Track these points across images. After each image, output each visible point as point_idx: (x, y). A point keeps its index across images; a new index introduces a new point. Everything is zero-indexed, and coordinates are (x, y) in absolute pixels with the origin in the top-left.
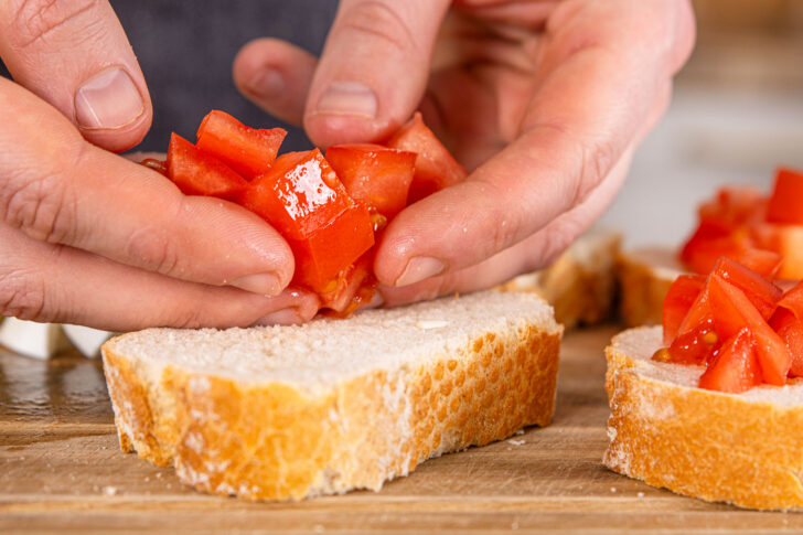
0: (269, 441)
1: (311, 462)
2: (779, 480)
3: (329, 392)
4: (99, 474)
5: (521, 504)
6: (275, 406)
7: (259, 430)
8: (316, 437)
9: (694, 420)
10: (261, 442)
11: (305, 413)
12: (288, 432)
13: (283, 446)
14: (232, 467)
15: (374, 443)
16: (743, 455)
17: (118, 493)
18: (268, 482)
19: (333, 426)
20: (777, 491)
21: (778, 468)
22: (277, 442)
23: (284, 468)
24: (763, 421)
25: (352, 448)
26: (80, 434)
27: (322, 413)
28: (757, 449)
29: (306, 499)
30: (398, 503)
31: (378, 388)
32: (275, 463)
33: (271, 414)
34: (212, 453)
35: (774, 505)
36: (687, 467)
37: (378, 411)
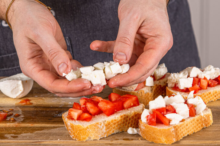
0: (79, 133)
1: (86, 136)
2: (159, 139)
3: (87, 126)
4: (59, 136)
5: (121, 142)
6: (79, 128)
7: (77, 131)
8: (86, 132)
9: (147, 130)
10: (77, 133)
11: (83, 129)
12: (81, 132)
13: (81, 134)
14: (74, 136)
15: (97, 133)
16: (154, 135)
17: (60, 140)
18: (80, 138)
19: (88, 131)
20: (159, 141)
21: (159, 137)
22: (80, 133)
23: (82, 137)
24: (156, 131)
25: (93, 134)
26: (59, 127)
27: (86, 129)
28: (156, 135)
29: (86, 141)
30: (102, 141)
31: (97, 125)
32: (80, 136)
33: (78, 129)
34: (72, 133)
35: (159, 143)
36: (147, 136)
37: (97, 128)
